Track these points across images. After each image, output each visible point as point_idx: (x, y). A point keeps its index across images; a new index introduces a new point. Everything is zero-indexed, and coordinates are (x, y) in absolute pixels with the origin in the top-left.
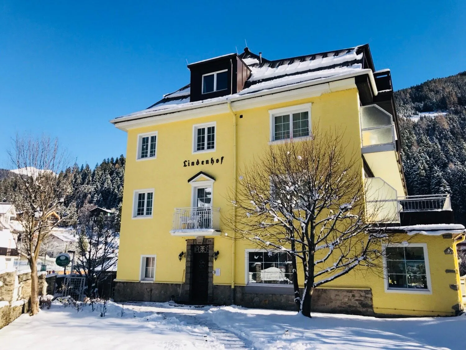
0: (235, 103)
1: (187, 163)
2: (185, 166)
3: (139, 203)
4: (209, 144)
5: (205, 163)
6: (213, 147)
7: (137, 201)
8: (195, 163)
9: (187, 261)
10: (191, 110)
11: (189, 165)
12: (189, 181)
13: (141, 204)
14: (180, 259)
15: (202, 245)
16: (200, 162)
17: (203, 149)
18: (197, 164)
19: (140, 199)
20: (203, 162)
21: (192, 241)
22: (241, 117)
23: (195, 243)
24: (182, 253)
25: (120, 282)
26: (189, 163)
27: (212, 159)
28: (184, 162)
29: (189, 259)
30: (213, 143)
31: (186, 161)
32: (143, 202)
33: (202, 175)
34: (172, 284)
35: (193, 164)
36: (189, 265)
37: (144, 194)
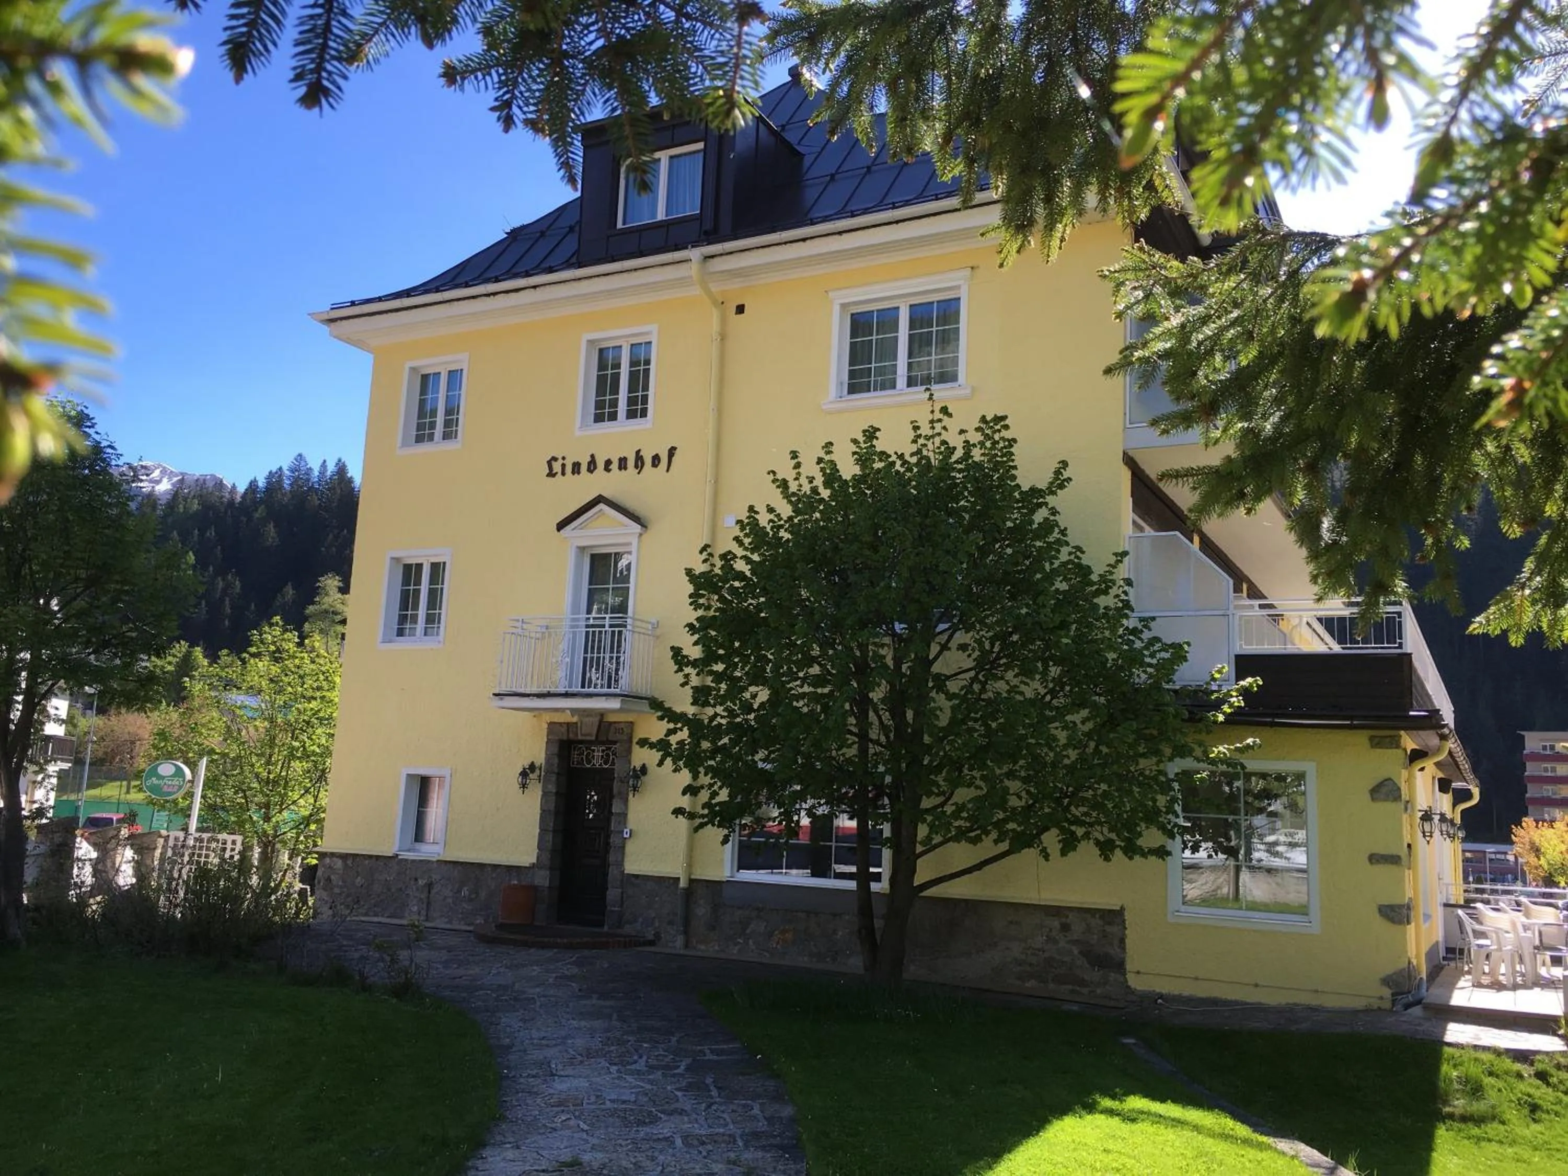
0: (716, 260)
1: (557, 467)
2: (551, 474)
3: (405, 596)
4: (631, 401)
5: (615, 466)
6: (644, 414)
7: (398, 588)
8: (584, 467)
9: (545, 794)
10: (575, 284)
11: (563, 474)
12: (561, 526)
13: (407, 600)
14: (524, 786)
15: (597, 742)
16: (601, 465)
17: (613, 417)
18: (590, 470)
19: (406, 581)
20: (608, 463)
21: (564, 729)
22: (740, 309)
23: (571, 736)
24: (532, 767)
25: (333, 855)
26: (563, 466)
27: (638, 452)
28: (549, 463)
29: (552, 788)
30: (645, 399)
31: (555, 459)
32: (417, 592)
33: (602, 506)
34: (495, 867)
35: (576, 468)
36: (552, 806)
37: (419, 566)
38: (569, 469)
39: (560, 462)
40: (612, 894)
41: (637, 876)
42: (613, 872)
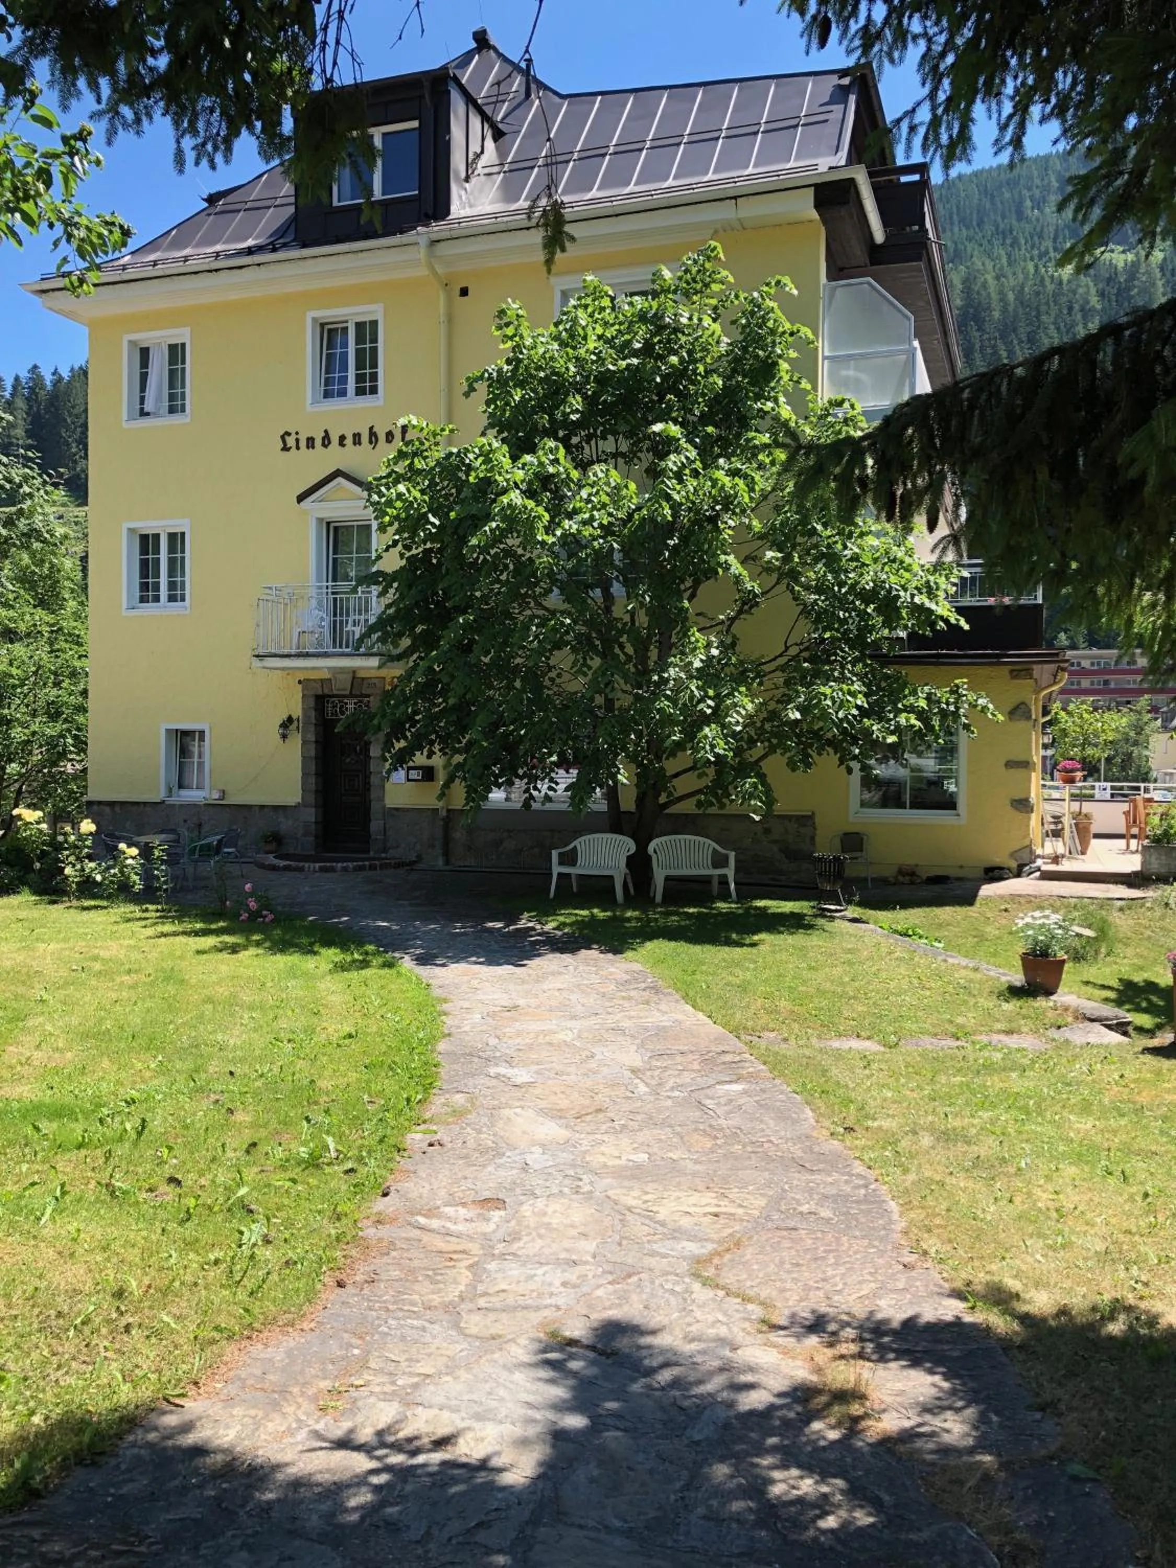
0: (442, 244)
1: (291, 441)
2: (286, 448)
3: (144, 564)
4: (360, 378)
5: (349, 441)
6: (374, 390)
7: (137, 557)
8: (318, 442)
9: (305, 742)
10: (300, 263)
11: (298, 448)
12: (301, 498)
13: (147, 569)
14: (284, 737)
15: (351, 695)
16: (335, 440)
17: (343, 393)
18: (325, 445)
19: (144, 550)
20: (342, 438)
21: (318, 685)
22: (464, 292)
23: (326, 691)
24: (290, 719)
25: (100, 803)
26: (297, 440)
27: (371, 428)
28: (283, 437)
29: (311, 737)
30: (374, 377)
31: (288, 434)
32: (157, 562)
33: (340, 480)
34: (262, 807)
35: (310, 442)
36: (313, 753)
37: (157, 537)
38: (303, 443)
39: (294, 437)
40: (375, 826)
41: (397, 809)
42: (375, 806)
